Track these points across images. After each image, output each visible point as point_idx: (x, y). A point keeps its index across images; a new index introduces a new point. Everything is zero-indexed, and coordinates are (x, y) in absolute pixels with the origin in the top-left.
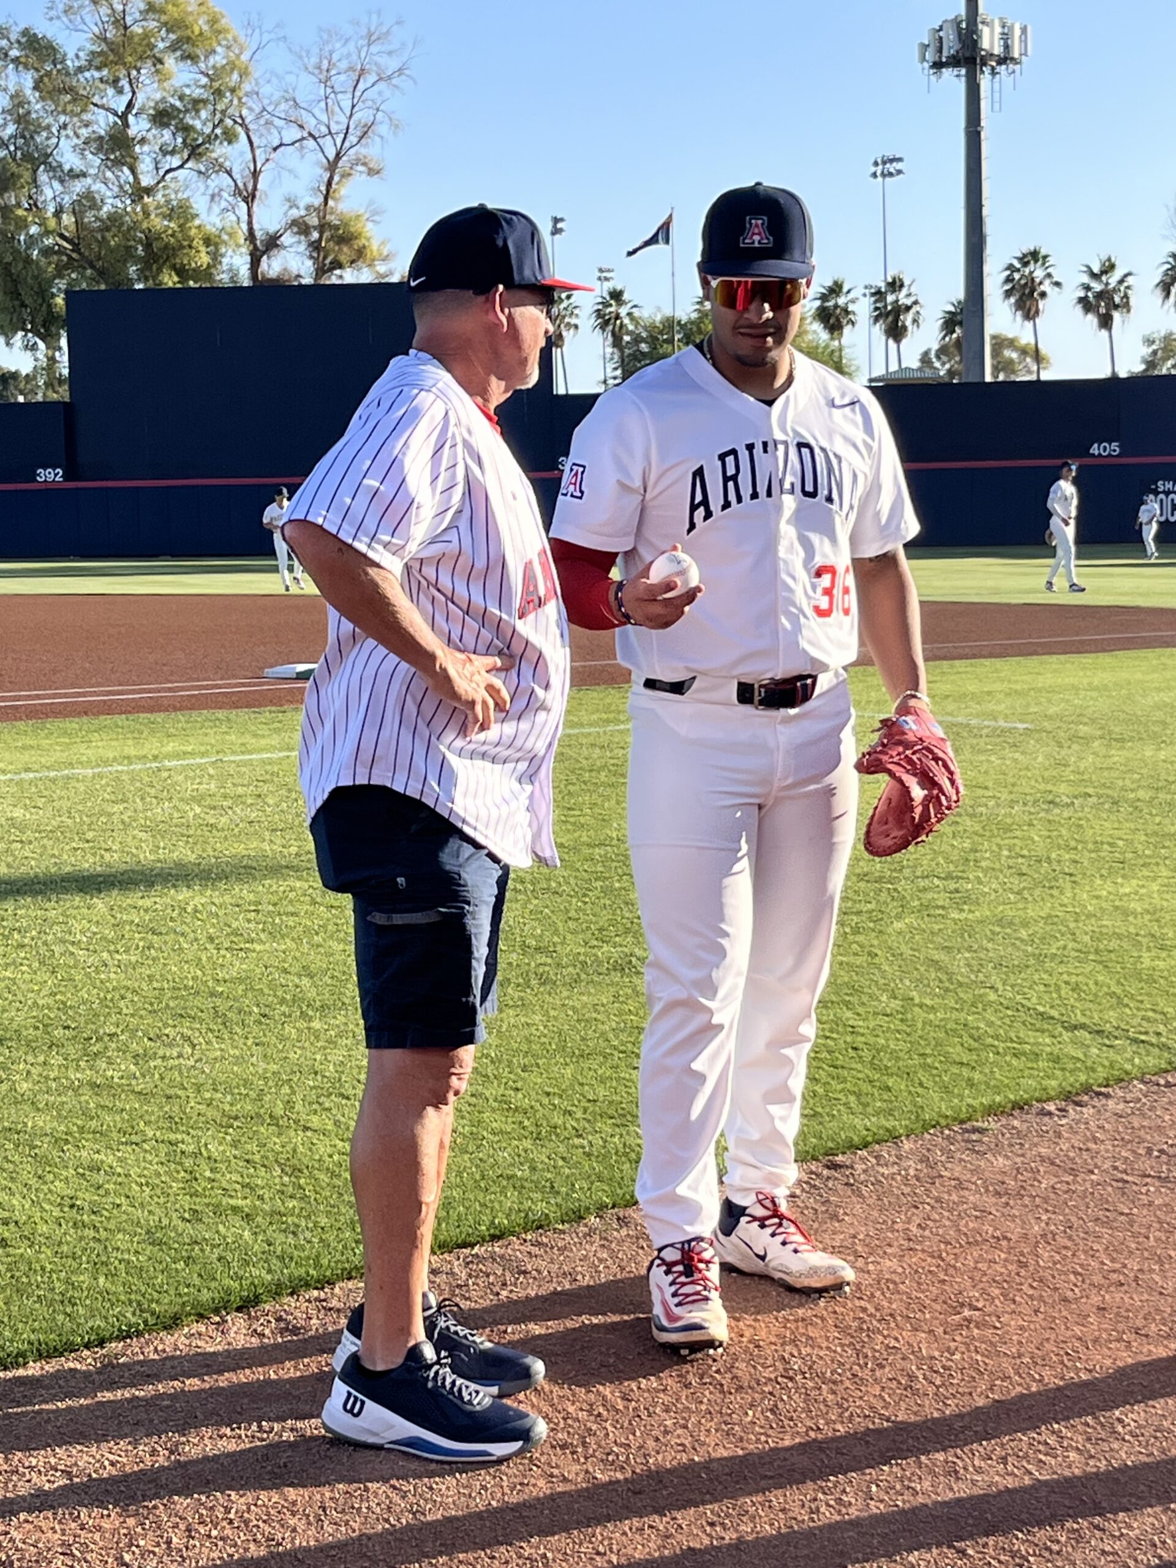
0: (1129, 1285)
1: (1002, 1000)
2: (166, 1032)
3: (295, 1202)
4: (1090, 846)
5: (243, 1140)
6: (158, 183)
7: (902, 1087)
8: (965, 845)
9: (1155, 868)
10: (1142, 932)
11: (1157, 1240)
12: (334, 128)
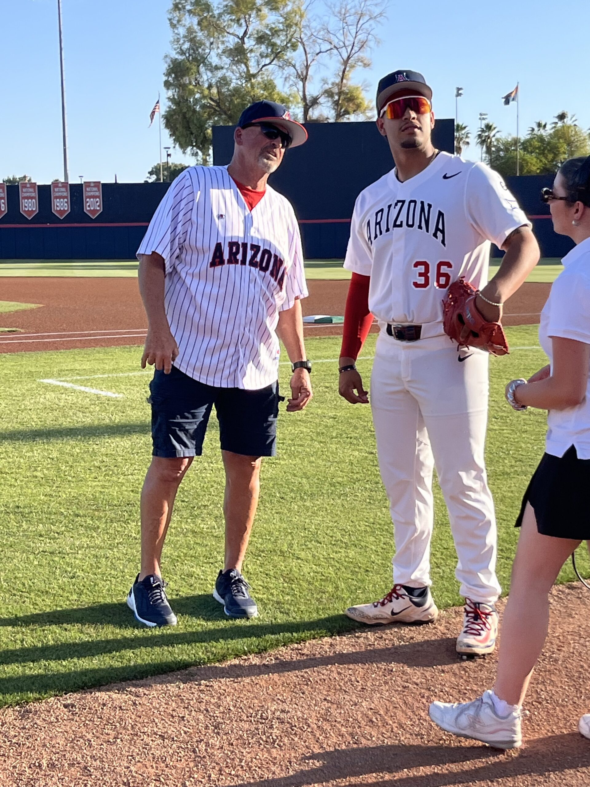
3: (289, 597)
5: (266, 563)
6: (259, 72)
12: (347, 43)
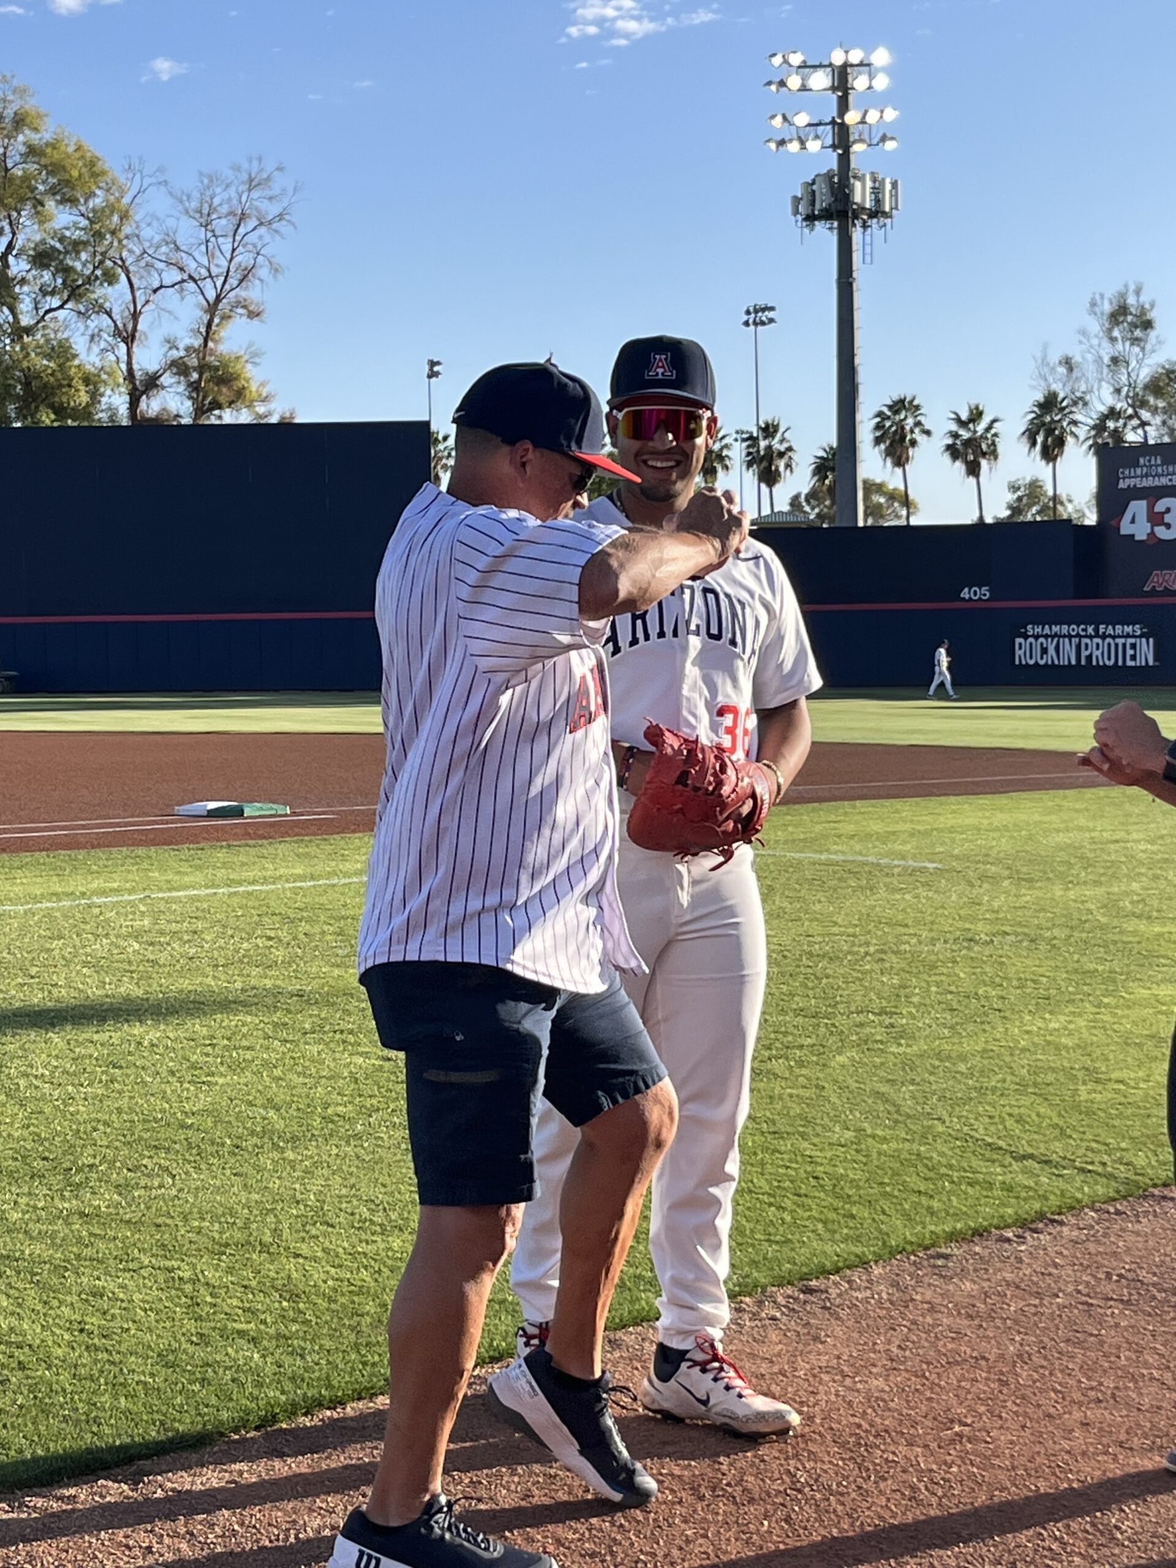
0: (1107, 1402)
1: (950, 1131)
2: (144, 1162)
3: (297, 1326)
4: (1015, 983)
5: (237, 1266)
6: (38, 322)
7: (866, 1215)
8: (894, 981)
9: (1080, 1004)
10: (1077, 1066)
11: (1128, 1359)
12: (215, 271)
